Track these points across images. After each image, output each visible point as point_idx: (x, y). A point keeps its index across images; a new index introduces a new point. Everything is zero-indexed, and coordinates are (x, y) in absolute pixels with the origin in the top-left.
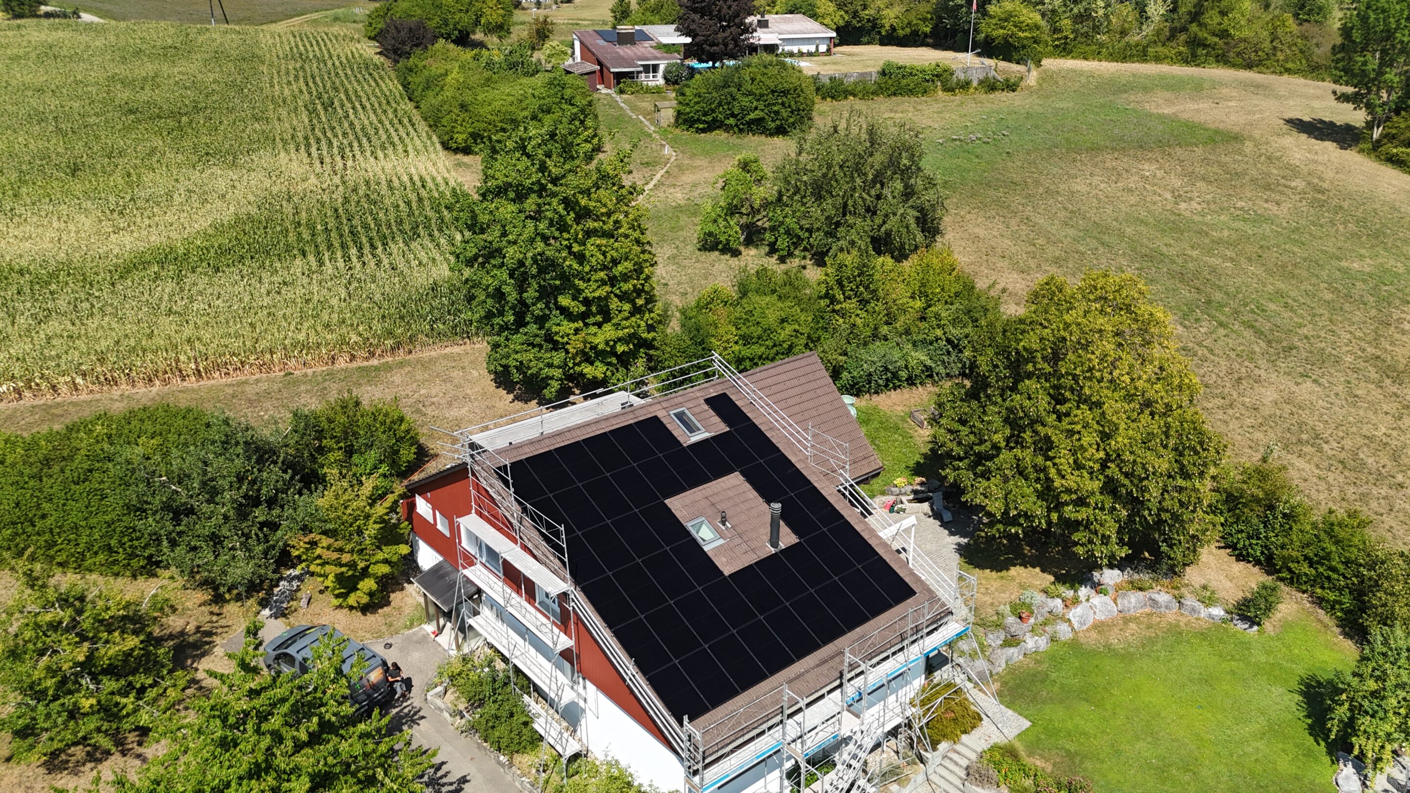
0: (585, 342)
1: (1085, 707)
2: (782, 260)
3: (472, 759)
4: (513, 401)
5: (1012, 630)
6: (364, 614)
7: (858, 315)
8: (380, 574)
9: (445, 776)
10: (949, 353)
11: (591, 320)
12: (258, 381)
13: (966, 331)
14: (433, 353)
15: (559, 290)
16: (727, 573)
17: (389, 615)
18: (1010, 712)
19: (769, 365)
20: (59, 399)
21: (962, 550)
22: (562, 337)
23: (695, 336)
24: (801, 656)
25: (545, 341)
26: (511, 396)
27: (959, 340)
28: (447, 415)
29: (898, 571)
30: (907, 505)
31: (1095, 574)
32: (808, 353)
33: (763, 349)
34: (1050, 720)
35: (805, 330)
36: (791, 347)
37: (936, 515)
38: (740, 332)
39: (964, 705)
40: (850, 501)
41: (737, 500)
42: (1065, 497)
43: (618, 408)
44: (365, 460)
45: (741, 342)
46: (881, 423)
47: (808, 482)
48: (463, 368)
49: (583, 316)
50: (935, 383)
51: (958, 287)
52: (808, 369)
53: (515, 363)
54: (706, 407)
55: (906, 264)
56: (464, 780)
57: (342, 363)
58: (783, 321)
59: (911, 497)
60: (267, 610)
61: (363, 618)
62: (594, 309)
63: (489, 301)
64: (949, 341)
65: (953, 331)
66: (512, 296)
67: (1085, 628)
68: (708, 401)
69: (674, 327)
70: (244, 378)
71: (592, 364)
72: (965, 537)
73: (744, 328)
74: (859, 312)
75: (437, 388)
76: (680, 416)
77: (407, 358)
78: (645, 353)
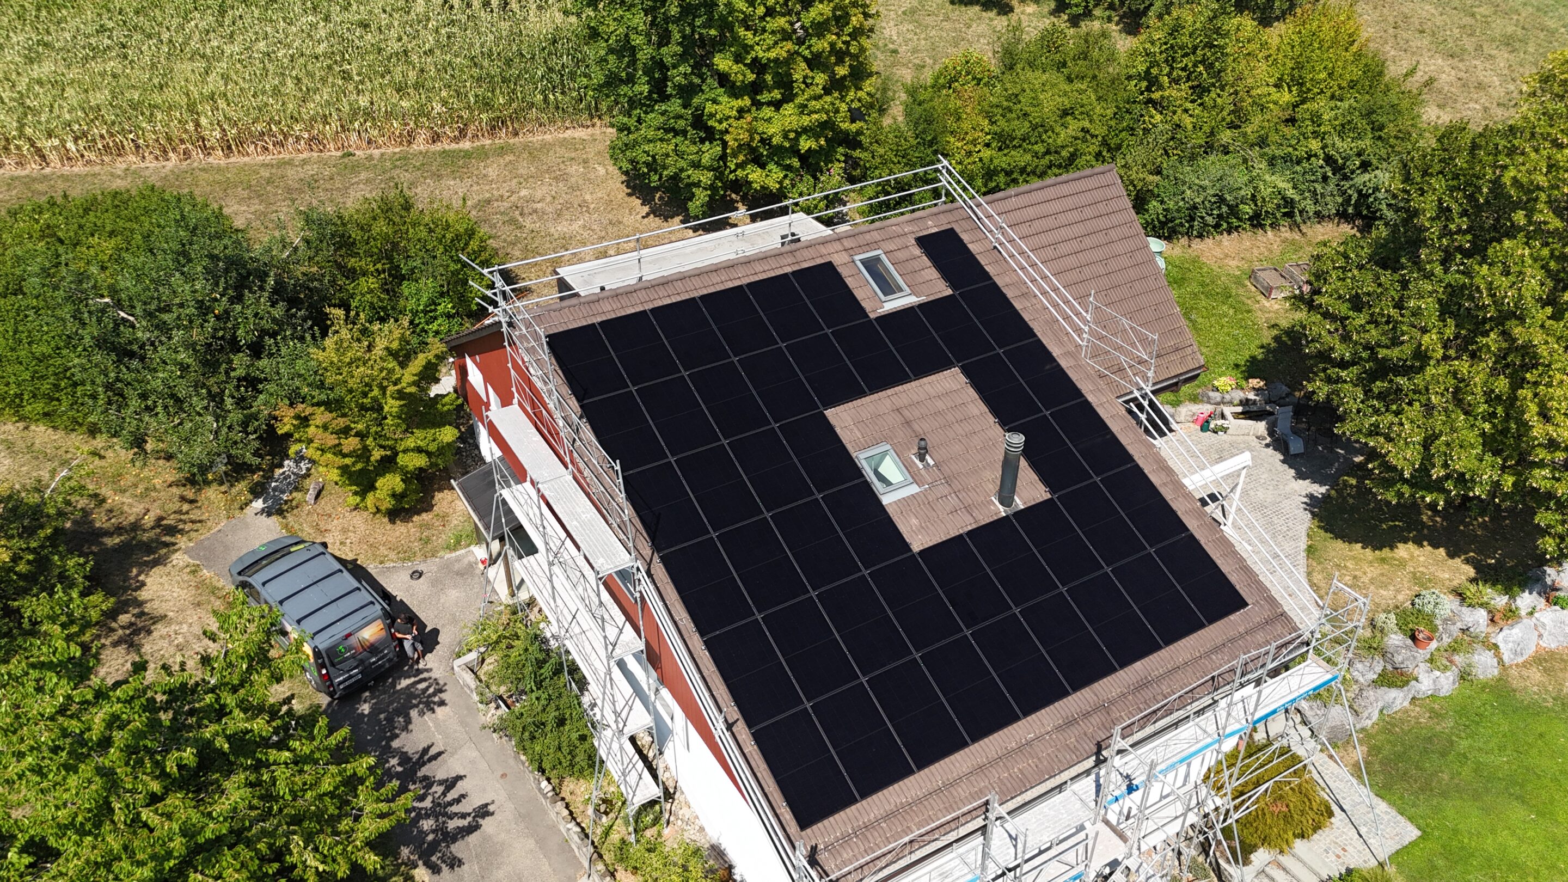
0: (752, 132)
1: (1517, 813)
2: (1074, 21)
3: (504, 776)
4: (648, 215)
5: (1398, 659)
6: (392, 521)
7: (1186, 111)
8: (411, 468)
9: (458, 801)
10: (1325, 178)
11: (765, 97)
12: (305, 162)
13: (1361, 144)
14: (548, 137)
15: (718, 45)
16: (916, 547)
17: (427, 526)
18: (1382, 806)
19: (1036, 183)
20: (48, 170)
21: (1315, 505)
22: (720, 122)
23: (924, 132)
24: (1030, 708)
25: (694, 126)
26: (646, 209)
27: (1346, 159)
28: (552, 230)
29: (1219, 562)
30: (1231, 422)
31: (1549, 570)
32: (1099, 168)
33: (1028, 157)
34: (1456, 831)
35: (1100, 130)
36: (1073, 157)
37: (1279, 443)
38: (995, 128)
39: (1305, 793)
40: (1146, 430)
41: (950, 417)
42: (1542, 454)
43: (775, 243)
44: (419, 290)
45: (994, 145)
46: (1203, 284)
47: (1078, 393)
48: (585, 162)
49: (754, 89)
50: (1295, 226)
51: (1355, 72)
52: (1098, 195)
53: (645, 158)
54: (917, 251)
55: (1279, 28)
56: (484, 812)
57: (421, 144)
58: (1065, 113)
59: (1240, 409)
60: (260, 501)
61: (389, 526)
62: (768, 78)
63: (612, 58)
64: (1329, 160)
65: (1339, 144)
66: (645, 54)
67: (1520, 660)
68: (924, 242)
69: (896, 116)
70: (287, 156)
71: (763, 166)
72: (1322, 484)
73: (1002, 123)
74: (1189, 105)
75: (545, 189)
76: (872, 266)
77: (512, 141)
78: (846, 155)
